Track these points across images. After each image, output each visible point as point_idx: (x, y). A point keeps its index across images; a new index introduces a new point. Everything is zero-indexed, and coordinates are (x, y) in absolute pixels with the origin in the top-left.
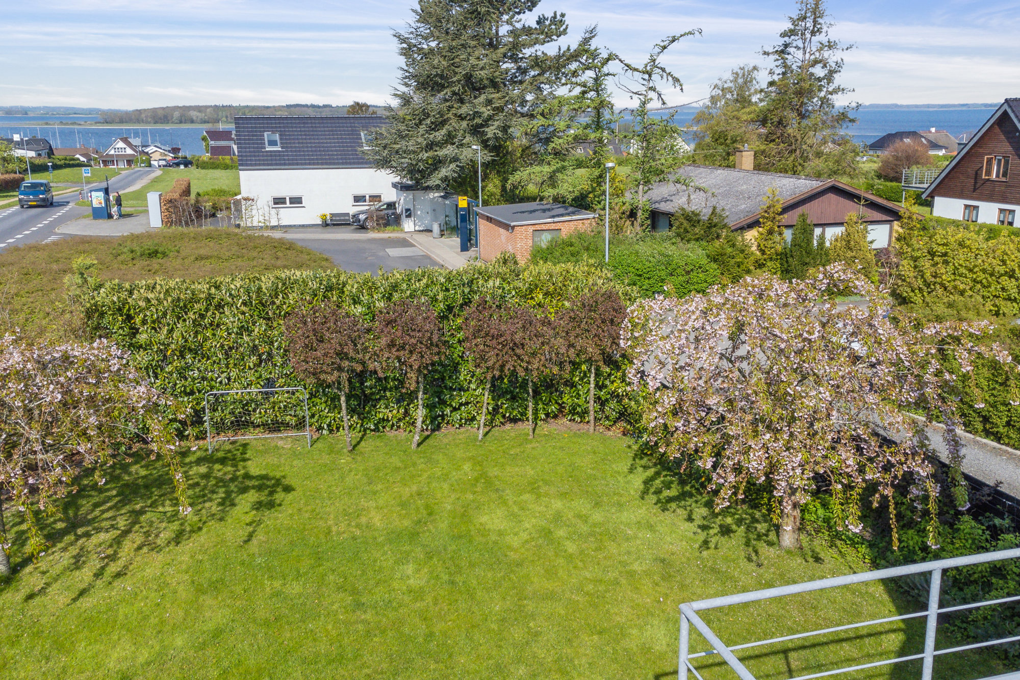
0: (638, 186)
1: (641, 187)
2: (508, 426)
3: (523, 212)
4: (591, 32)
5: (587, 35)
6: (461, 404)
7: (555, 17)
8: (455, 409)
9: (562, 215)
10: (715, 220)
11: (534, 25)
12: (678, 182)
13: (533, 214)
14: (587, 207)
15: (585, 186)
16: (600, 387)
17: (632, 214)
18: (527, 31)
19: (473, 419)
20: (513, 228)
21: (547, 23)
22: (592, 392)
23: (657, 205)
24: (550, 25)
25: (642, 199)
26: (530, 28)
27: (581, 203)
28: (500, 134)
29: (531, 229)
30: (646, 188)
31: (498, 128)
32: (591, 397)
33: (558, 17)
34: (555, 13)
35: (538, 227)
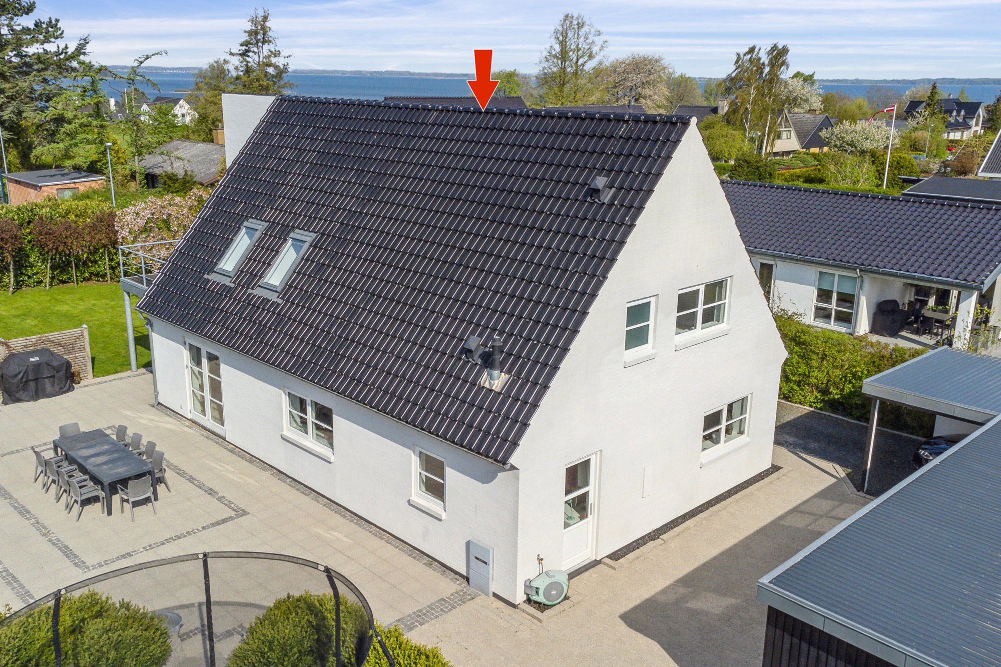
0: (134, 156)
1: (136, 157)
2: (61, 285)
3: (45, 176)
4: (85, 40)
5: (82, 42)
6: (34, 274)
7: (50, 22)
8: (29, 277)
9: (79, 178)
10: (188, 178)
11: (32, 26)
12: (162, 153)
13: (54, 178)
14: (99, 172)
15: (95, 157)
16: (111, 260)
17: (133, 177)
18: (26, 30)
19: (41, 282)
20: (41, 187)
21: (44, 26)
22: (107, 263)
23: (151, 170)
24: (47, 28)
25: (137, 165)
26: (29, 29)
27: (93, 169)
28: (15, 118)
29: (55, 188)
30: (140, 158)
31: (13, 112)
32: (107, 267)
33: (54, 22)
34: (50, 18)
35: (61, 187)
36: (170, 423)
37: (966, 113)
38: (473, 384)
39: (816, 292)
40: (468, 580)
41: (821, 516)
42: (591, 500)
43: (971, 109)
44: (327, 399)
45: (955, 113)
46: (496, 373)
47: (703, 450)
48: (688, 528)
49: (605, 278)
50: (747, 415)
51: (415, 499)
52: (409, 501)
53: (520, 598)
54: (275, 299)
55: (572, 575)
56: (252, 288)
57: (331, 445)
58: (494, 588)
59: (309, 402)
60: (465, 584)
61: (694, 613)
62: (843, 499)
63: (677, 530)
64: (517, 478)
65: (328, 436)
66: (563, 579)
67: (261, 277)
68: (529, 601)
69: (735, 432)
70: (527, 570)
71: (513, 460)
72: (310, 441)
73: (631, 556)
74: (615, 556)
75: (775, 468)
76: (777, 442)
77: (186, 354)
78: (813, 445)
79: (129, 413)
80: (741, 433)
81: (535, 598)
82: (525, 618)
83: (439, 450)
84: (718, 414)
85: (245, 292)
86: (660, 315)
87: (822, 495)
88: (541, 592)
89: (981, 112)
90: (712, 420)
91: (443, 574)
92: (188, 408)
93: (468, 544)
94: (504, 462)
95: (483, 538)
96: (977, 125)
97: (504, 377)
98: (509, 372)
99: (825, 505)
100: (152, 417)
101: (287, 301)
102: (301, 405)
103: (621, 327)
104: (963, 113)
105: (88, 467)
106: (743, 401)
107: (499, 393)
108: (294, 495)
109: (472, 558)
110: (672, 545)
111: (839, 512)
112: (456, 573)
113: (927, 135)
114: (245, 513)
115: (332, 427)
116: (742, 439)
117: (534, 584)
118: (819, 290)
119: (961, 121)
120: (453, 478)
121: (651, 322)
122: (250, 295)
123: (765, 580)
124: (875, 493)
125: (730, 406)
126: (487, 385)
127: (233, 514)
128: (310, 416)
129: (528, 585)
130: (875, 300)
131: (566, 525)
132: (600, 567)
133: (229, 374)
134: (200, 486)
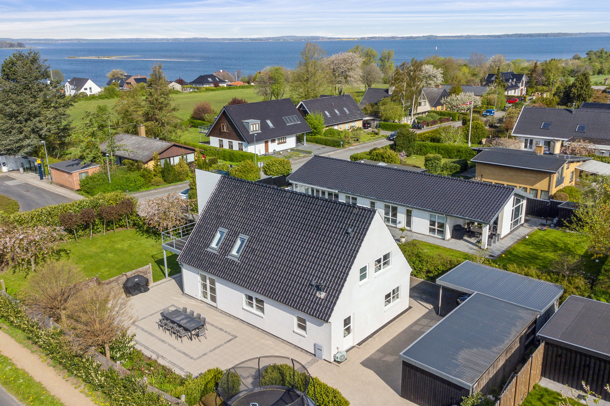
2: (108, 232)
6: (97, 229)
8: (95, 230)
9: (87, 166)
13: (74, 166)
16: (128, 219)
19: (100, 231)
20: (72, 173)
22: (127, 221)
35: (80, 172)
36: (193, 302)
37: (517, 80)
38: (315, 296)
39: (429, 222)
40: (315, 355)
41: (425, 326)
42: (351, 328)
43: (519, 77)
44: (261, 297)
45: (510, 81)
46: (322, 293)
47: (385, 306)
48: (381, 333)
49: (353, 263)
50: (399, 292)
51: (295, 330)
52: (294, 331)
53: (332, 360)
54: (237, 261)
55: (347, 351)
56: (227, 256)
57: (263, 312)
58: (323, 358)
59: (254, 298)
60: (314, 357)
61: (384, 361)
62: (432, 319)
63: (378, 333)
64: (331, 325)
65: (262, 310)
66: (345, 353)
67: (230, 251)
68: (335, 361)
69: (395, 298)
70: (334, 352)
71: (329, 321)
72: (254, 310)
73: (364, 344)
74: (359, 344)
75: (410, 308)
76: (411, 296)
77: (199, 278)
78: (424, 297)
79: (176, 298)
80: (398, 298)
81: (337, 360)
82: (334, 367)
83: (303, 316)
84: (390, 294)
85: (224, 257)
86: (370, 269)
87: (424, 317)
88: (339, 358)
89: (524, 79)
90: (388, 296)
91: (307, 354)
92: (200, 296)
93: (315, 345)
94: (327, 321)
95: (319, 343)
96: (522, 86)
97: (324, 294)
98: (326, 292)
99: (425, 322)
100: (186, 300)
101: (242, 262)
102: (250, 298)
103: (358, 275)
104: (515, 80)
105: (182, 325)
106: (398, 288)
107: (323, 299)
108: (249, 329)
109: (317, 349)
110: (377, 339)
111: (430, 324)
112: (311, 353)
113: (496, 96)
114: (236, 337)
115: (264, 306)
116: (398, 300)
117: (337, 356)
118: (431, 221)
119: (514, 84)
120: (309, 325)
121: (367, 272)
122: (226, 258)
123: (401, 354)
124: (443, 316)
125: (394, 291)
126: (319, 296)
127: (232, 337)
128: (254, 302)
129: (335, 356)
130: (452, 225)
131: (344, 337)
132: (355, 348)
133: (219, 286)
134: (217, 327)
